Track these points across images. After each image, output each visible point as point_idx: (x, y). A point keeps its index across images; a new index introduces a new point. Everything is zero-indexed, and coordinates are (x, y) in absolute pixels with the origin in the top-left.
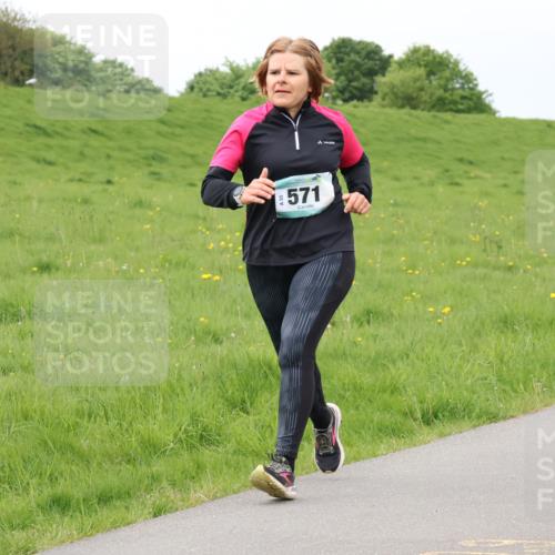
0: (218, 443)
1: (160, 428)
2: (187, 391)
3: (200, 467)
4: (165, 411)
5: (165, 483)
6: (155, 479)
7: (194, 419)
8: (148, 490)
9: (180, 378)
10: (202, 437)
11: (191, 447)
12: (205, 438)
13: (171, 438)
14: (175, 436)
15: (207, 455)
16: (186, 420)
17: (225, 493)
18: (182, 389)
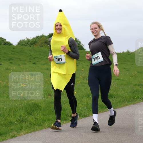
0: (26, 122)
1: (13, 119)
2: (19, 111)
3: (22, 127)
4: (14, 115)
5: (14, 131)
6: (12, 130)
7: (20, 116)
8: (10, 132)
9: (17, 107)
10: (22, 121)
11: (20, 123)
12: (23, 121)
13: (15, 121)
14: (16, 120)
15: (23, 124)
16: (18, 117)
17: (27, 133)
18: (18, 110)
